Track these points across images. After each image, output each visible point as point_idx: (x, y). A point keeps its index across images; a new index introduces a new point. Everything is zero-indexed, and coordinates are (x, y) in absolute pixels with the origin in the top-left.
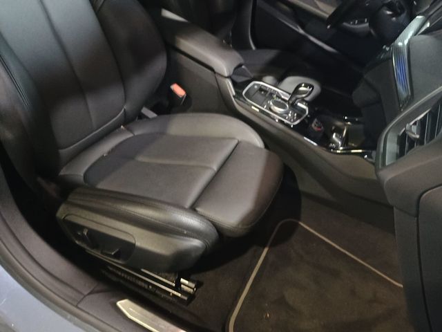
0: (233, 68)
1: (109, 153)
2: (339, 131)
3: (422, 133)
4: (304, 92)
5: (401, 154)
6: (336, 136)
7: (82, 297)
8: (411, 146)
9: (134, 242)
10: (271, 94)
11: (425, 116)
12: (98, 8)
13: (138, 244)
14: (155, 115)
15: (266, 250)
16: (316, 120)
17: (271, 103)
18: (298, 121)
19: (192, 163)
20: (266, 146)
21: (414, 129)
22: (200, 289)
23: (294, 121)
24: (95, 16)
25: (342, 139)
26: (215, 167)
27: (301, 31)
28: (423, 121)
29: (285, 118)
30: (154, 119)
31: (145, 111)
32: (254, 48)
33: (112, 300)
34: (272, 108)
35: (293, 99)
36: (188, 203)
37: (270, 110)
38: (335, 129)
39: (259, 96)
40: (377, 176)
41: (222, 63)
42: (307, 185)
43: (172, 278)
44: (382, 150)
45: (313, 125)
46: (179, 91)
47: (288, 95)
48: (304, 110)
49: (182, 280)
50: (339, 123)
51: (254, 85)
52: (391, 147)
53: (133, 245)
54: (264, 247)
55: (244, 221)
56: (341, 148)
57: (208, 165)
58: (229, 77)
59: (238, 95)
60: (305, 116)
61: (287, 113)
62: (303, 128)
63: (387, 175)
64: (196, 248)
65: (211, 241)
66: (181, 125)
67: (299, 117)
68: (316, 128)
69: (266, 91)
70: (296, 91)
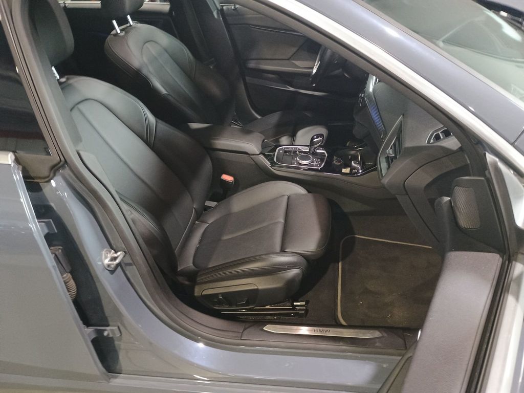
0: (260, 146)
1: (199, 243)
2: (355, 158)
3: (395, 152)
4: (318, 142)
5: (389, 167)
6: (354, 163)
7: (241, 334)
8: (392, 161)
9: (256, 288)
10: (295, 152)
11: (395, 142)
12: (152, 146)
13: (260, 287)
14: (216, 203)
15: (340, 264)
16: (335, 158)
17: (298, 159)
18: (323, 164)
19: (265, 224)
20: (309, 192)
21: (391, 152)
22: (309, 304)
23: (321, 165)
24: (153, 153)
25: (359, 164)
26: (282, 220)
27: (292, 89)
28: (394, 144)
29: (312, 166)
30: (216, 206)
31: (208, 203)
32: (259, 117)
33: (260, 328)
34: (300, 162)
35: (312, 149)
36: (278, 249)
37: (300, 164)
38: (351, 157)
39: (287, 158)
40: (381, 183)
41: (251, 145)
42: (349, 206)
43: (288, 304)
44: (379, 169)
45: (334, 162)
46: (228, 178)
47: (307, 147)
48: (324, 153)
49: (295, 304)
50: (353, 152)
51: (279, 150)
52: (384, 165)
53: (257, 290)
54: (338, 262)
55: (320, 245)
56: (360, 171)
57: (276, 221)
58: (261, 153)
59: (273, 163)
60: (326, 157)
61: (313, 162)
62: (329, 167)
63: (385, 181)
64: (297, 275)
65: (304, 266)
66: (240, 203)
67: (322, 160)
68: (337, 164)
69: (289, 152)
70: (312, 143)
